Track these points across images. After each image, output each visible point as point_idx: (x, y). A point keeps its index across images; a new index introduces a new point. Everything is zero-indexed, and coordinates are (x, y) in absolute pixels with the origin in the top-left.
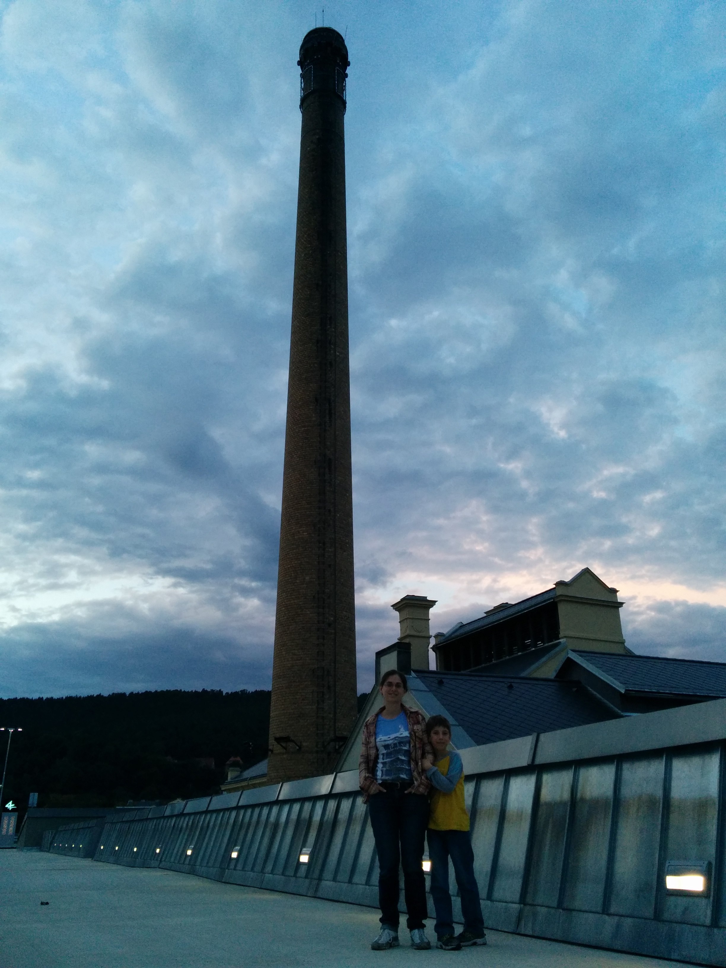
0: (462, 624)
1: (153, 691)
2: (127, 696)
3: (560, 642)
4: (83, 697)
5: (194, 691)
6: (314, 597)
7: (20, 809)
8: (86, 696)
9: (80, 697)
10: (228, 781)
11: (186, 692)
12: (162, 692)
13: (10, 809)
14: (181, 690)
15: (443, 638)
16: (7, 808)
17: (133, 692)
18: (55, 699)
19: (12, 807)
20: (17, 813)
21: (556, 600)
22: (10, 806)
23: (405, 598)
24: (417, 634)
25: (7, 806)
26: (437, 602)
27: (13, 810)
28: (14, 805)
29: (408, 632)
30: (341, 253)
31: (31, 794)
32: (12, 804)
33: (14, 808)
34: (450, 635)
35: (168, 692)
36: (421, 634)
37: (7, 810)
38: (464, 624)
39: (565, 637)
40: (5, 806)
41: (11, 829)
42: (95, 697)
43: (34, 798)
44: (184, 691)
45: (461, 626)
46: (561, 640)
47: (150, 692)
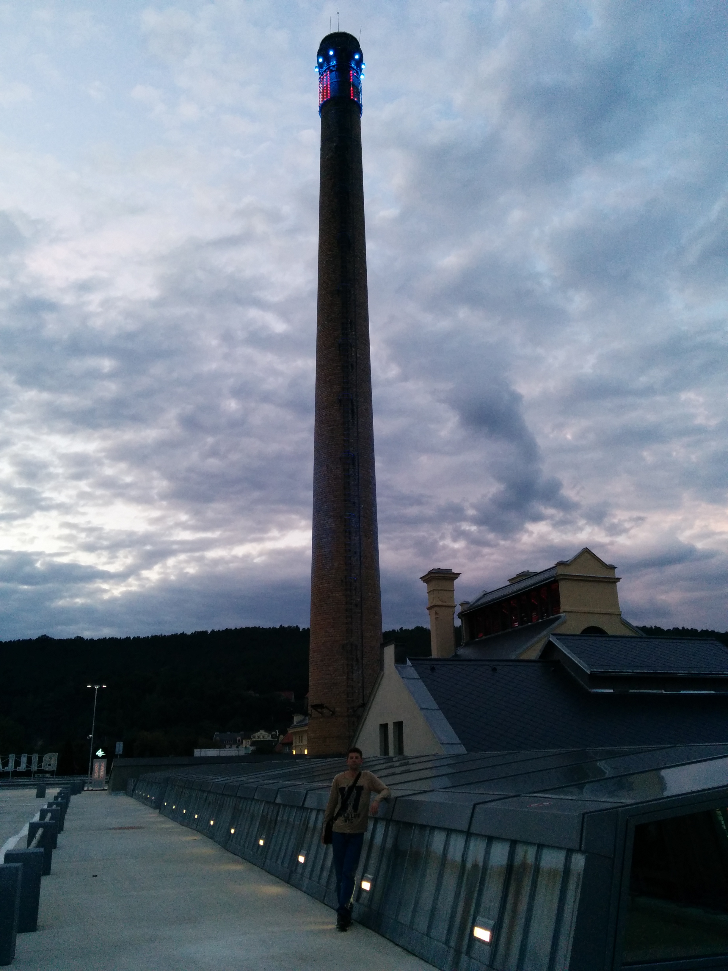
0: (486, 593)
1: (233, 629)
2: (209, 633)
3: (560, 616)
4: (168, 636)
5: (272, 628)
6: (342, 581)
7: (109, 756)
8: (171, 635)
9: (165, 635)
10: (294, 725)
11: (264, 628)
12: (242, 629)
13: (100, 756)
14: (259, 627)
15: (469, 606)
16: (97, 755)
17: (214, 630)
18: (141, 638)
19: (102, 755)
20: (106, 760)
21: (557, 579)
22: (100, 753)
23: (431, 572)
24: (444, 604)
25: (97, 754)
26: (461, 574)
27: (103, 757)
28: (103, 753)
29: (435, 603)
30: (359, 257)
31: (117, 743)
32: (102, 751)
33: (103, 755)
34: (474, 603)
35: (247, 629)
36: (447, 604)
37: (97, 757)
38: (488, 592)
39: (564, 612)
40: (96, 753)
41: (103, 773)
42: (179, 635)
43: (119, 747)
44: (263, 628)
45: (485, 595)
46: (561, 614)
47: (231, 629)
